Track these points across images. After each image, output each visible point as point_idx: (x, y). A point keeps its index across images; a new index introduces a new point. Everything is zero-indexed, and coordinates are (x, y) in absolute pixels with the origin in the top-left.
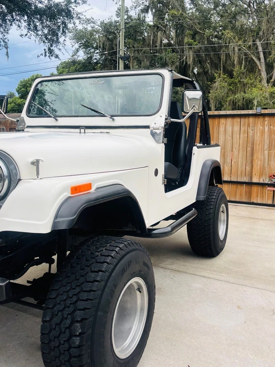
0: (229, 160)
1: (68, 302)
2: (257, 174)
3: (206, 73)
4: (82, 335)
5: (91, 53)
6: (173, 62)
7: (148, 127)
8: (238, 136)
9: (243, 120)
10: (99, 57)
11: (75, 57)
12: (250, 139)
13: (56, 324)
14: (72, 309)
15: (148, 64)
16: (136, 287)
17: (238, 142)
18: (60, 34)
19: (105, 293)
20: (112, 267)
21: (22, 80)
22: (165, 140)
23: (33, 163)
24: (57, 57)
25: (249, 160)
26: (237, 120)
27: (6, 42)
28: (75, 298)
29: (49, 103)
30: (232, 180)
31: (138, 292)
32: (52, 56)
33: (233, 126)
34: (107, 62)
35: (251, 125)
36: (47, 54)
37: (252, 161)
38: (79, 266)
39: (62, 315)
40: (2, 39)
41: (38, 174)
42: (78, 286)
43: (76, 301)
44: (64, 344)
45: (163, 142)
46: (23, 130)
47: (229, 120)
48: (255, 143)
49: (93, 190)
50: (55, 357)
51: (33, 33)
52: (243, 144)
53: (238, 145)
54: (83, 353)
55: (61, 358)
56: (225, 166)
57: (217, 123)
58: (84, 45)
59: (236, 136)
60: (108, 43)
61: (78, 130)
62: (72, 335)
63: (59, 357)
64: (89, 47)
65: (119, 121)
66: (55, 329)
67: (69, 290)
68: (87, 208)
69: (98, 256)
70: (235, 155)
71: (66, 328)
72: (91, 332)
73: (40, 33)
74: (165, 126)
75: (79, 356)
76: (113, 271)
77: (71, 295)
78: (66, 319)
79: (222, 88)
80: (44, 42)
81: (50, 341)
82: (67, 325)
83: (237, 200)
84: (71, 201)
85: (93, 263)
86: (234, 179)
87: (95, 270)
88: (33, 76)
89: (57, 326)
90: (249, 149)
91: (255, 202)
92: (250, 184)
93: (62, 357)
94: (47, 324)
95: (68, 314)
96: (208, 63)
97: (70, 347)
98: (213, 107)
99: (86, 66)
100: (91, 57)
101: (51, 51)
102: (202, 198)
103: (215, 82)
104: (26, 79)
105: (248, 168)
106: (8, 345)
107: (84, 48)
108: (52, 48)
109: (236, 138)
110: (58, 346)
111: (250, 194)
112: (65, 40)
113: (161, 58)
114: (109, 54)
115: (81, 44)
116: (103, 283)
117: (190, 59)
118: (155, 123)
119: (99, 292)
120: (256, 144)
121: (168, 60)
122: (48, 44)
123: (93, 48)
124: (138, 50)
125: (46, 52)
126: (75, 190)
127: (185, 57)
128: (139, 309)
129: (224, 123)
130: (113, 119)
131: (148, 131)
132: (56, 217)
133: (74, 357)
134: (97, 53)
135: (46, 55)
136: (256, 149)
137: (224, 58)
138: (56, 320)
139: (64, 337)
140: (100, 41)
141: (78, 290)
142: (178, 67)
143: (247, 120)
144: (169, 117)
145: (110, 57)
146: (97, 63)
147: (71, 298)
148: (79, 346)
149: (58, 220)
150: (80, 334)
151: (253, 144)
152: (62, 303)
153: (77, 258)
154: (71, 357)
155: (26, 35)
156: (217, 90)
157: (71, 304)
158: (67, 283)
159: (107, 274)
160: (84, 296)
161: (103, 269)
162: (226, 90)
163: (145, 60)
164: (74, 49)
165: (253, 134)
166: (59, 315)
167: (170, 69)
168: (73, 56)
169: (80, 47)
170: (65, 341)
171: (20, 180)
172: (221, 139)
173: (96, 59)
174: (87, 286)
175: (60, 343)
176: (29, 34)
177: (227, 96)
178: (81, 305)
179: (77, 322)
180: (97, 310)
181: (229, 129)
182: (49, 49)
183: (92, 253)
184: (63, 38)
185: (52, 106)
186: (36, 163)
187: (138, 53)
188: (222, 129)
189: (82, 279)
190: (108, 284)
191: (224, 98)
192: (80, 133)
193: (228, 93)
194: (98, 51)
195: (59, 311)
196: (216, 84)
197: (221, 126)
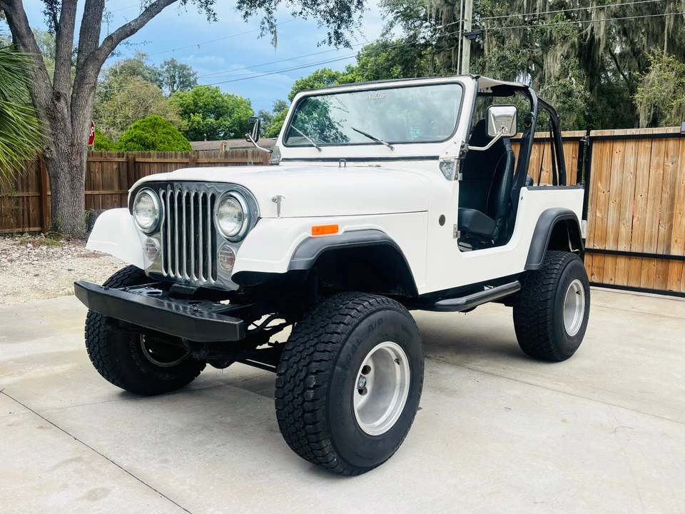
0: (628, 215)
1: (305, 353)
2: (679, 240)
3: (636, 53)
4: (316, 388)
5: (415, 27)
6: (564, 38)
7: (436, 158)
8: (646, 173)
9: (655, 144)
10: (430, 34)
11: (387, 36)
12: (669, 178)
13: (291, 377)
14: (308, 359)
15: (518, 43)
16: (394, 357)
17: (646, 183)
18: (353, 8)
19: (345, 347)
20: (356, 321)
21: (299, 80)
22: (460, 175)
23: (274, 200)
24: (347, 44)
25: (666, 216)
26: (646, 145)
27: (271, 23)
28: (312, 349)
29: (336, 124)
30: (634, 250)
31: (396, 364)
32: (339, 43)
33: (637, 154)
34: (444, 43)
35: (671, 153)
36: (332, 39)
37: (671, 217)
38: (320, 318)
39: (298, 367)
40: (266, 18)
41: (279, 212)
42: (317, 337)
43: (313, 352)
44: (297, 398)
45: (456, 179)
46: (278, 164)
47: (631, 146)
48: (677, 185)
49: (340, 232)
50: (289, 413)
51: (310, 11)
52: (655, 186)
53: (645, 189)
54: (317, 408)
55: (295, 414)
56: (622, 226)
57: (608, 150)
58: (403, 15)
59: (643, 173)
60: (445, 9)
61: (337, 163)
62: (306, 388)
63: (293, 413)
64: (412, 18)
65: (400, 150)
66: (289, 382)
67: (307, 341)
68: (329, 251)
69: (342, 308)
70: (640, 206)
71: (301, 381)
72: (326, 386)
73: (322, 7)
74: (460, 156)
75: (313, 411)
76: (357, 325)
77: (308, 347)
78: (301, 371)
79: (664, 82)
80: (328, 21)
81: (284, 395)
82: (302, 378)
83: (642, 286)
84: (311, 242)
85: (335, 315)
86: (636, 249)
87: (337, 321)
88: (317, 72)
89: (292, 379)
90: (666, 196)
91: (675, 289)
92: (667, 258)
93: (296, 412)
94: (282, 377)
95: (304, 366)
96: (643, 33)
97: (304, 402)
98: (643, 120)
99: (407, 52)
100: (415, 36)
101: (338, 35)
102: (535, 266)
103: (648, 71)
104: (306, 77)
105: (663, 230)
106: (246, 424)
107: (403, 20)
108: (340, 31)
109: (643, 176)
110: (292, 401)
111: (665, 276)
112: (361, 17)
113: (542, 32)
114: (446, 28)
115: (397, 13)
116: (344, 336)
117: (599, 28)
118: (447, 153)
119: (339, 345)
120: (680, 188)
121: (554, 34)
122: (334, 26)
123: (419, 17)
124: (498, 19)
125: (330, 38)
126: (317, 230)
127: (589, 28)
128: (398, 387)
129: (622, 149)
130: (392, 148)
131: (437, 163)
132: (293, 257)
133: (308, 412)
134: (426, 27)
135: (330, 42)
136: (679, 196)
137: (672, 23)
138: (291, 372)
139: (298, 391)
140: (431, 7)
141: (316, 340)
142: (577, 46)
143: (663, 144)
144: (466, 145)
145: (448, 34)
146: (427, 45)
147: (308, 349)
148: (313, 400)
149: (296, 260)
150: (315, 386)
151: (673, 187)
152: (298, 354)
153: (320, 310)
154: (304, 412)
155: (301, 13)
156: (651, 86)
157: (307, 355)
158: (306, 334)
159: (350, 327)
160: (321, 347)
161: (345, 321)
162: (672, 86)
163: (512, 37)
164: (385, 23)
165: (675, 172)
166: (294, 367)
167: (475, 76)
168: (383, 35)
169: (396, 18)
170: (298, 395)
171: (260, 218)
172: (615, 178)
173: (424, 38)
174: (326, 338)
175: (294, 408)
176: (304, 13)
177: (674, 98)
178: (318, 356)
179: (313, 374)
180: (335, 364)
181: (631, 160)
182: (336, 32)
183: (336, 306)
184: (359, 12)
185: (340, 130)
186: (277, 200)
187: (500, 23)
188: (617, 160)
189: (321, 330)
190: (350, 338)
191: (667, 101)
192: (340, 166)
193: (675, 92)
194: (428, 24)
195: (295, 363)
196: (652, 75)
197: (615, 155)
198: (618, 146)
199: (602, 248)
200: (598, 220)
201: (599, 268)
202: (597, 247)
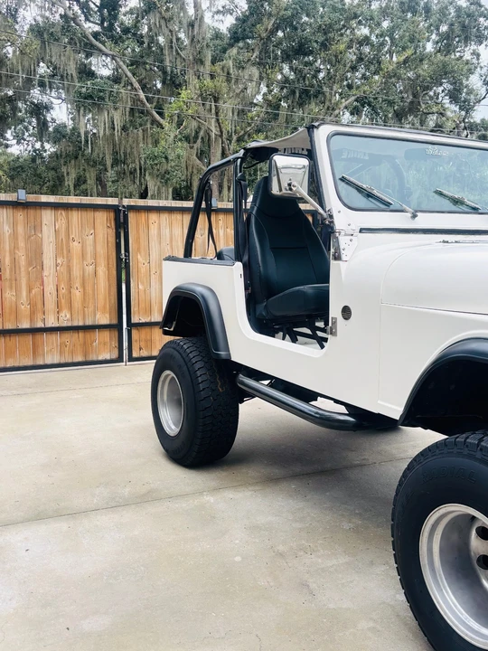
197: (151, 226)
198: (153, 217)
199: (148, 320)
200: (141, 293)
201: (146, 341)
202: (143, 321)
